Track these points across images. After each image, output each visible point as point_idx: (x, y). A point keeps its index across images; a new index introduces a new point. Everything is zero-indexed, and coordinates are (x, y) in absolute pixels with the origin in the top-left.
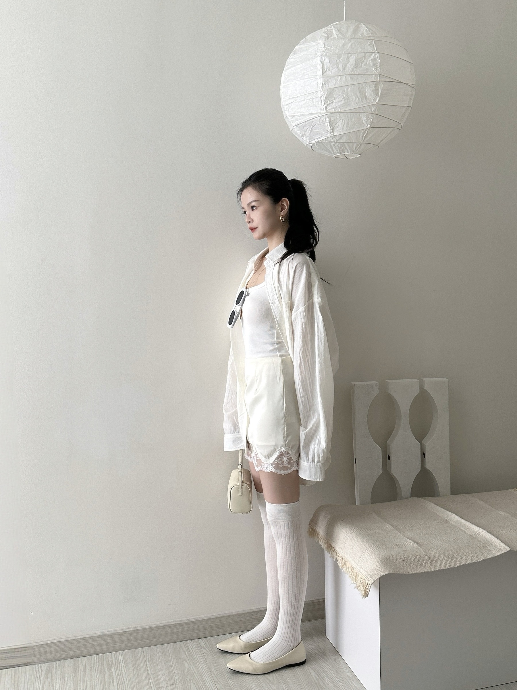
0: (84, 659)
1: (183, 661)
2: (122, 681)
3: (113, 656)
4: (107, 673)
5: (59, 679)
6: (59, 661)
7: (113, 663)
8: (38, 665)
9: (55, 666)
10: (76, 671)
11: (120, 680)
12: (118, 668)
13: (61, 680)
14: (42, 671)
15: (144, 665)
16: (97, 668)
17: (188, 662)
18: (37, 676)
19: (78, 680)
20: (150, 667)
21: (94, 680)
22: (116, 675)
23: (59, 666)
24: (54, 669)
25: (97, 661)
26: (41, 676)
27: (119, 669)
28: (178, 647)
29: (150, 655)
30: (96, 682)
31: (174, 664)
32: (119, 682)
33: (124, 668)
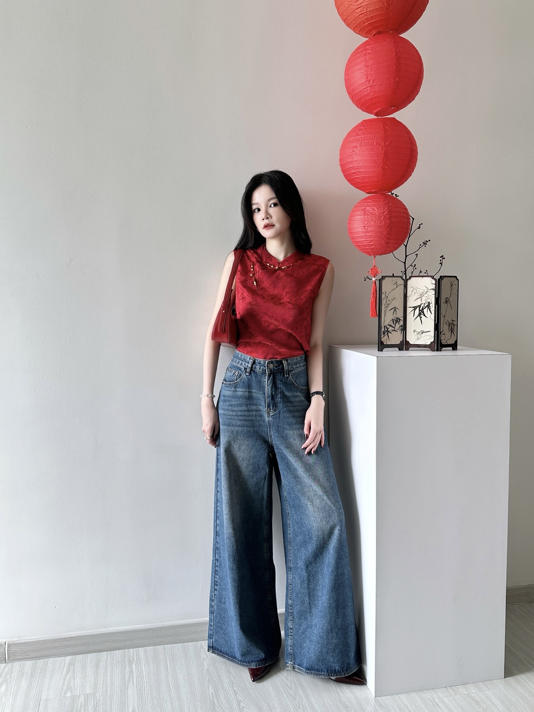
0: (107, 654)
1: (203, 661)
2: (141, 678)
3: (135, 652)
4: (127, 670)
5: (80, 673)
6: (82, 655)
7: (134, 659)
8: (62, 658)
9: (77, 659)
10: (97, 666)
11: (139, 677)
12: (138, 664)
13: (82, 674)
14: (65, 664)
15: (164, 661)
16: (118, 663)
17: (208, 662)
18: (60, 669)
19: (99, 674)
20: (170, 666)
21: (114, 675)
22: (136, 672)
23: (82, 660)
24: (77, 662)
25: (118, 657)
26: (63, 669)
27: (140, 665)
28: (199, 646)
29: (171, 653)
30: (116, 677)
31: (194, 663)
32: (138, 679)
33: (144, 665)
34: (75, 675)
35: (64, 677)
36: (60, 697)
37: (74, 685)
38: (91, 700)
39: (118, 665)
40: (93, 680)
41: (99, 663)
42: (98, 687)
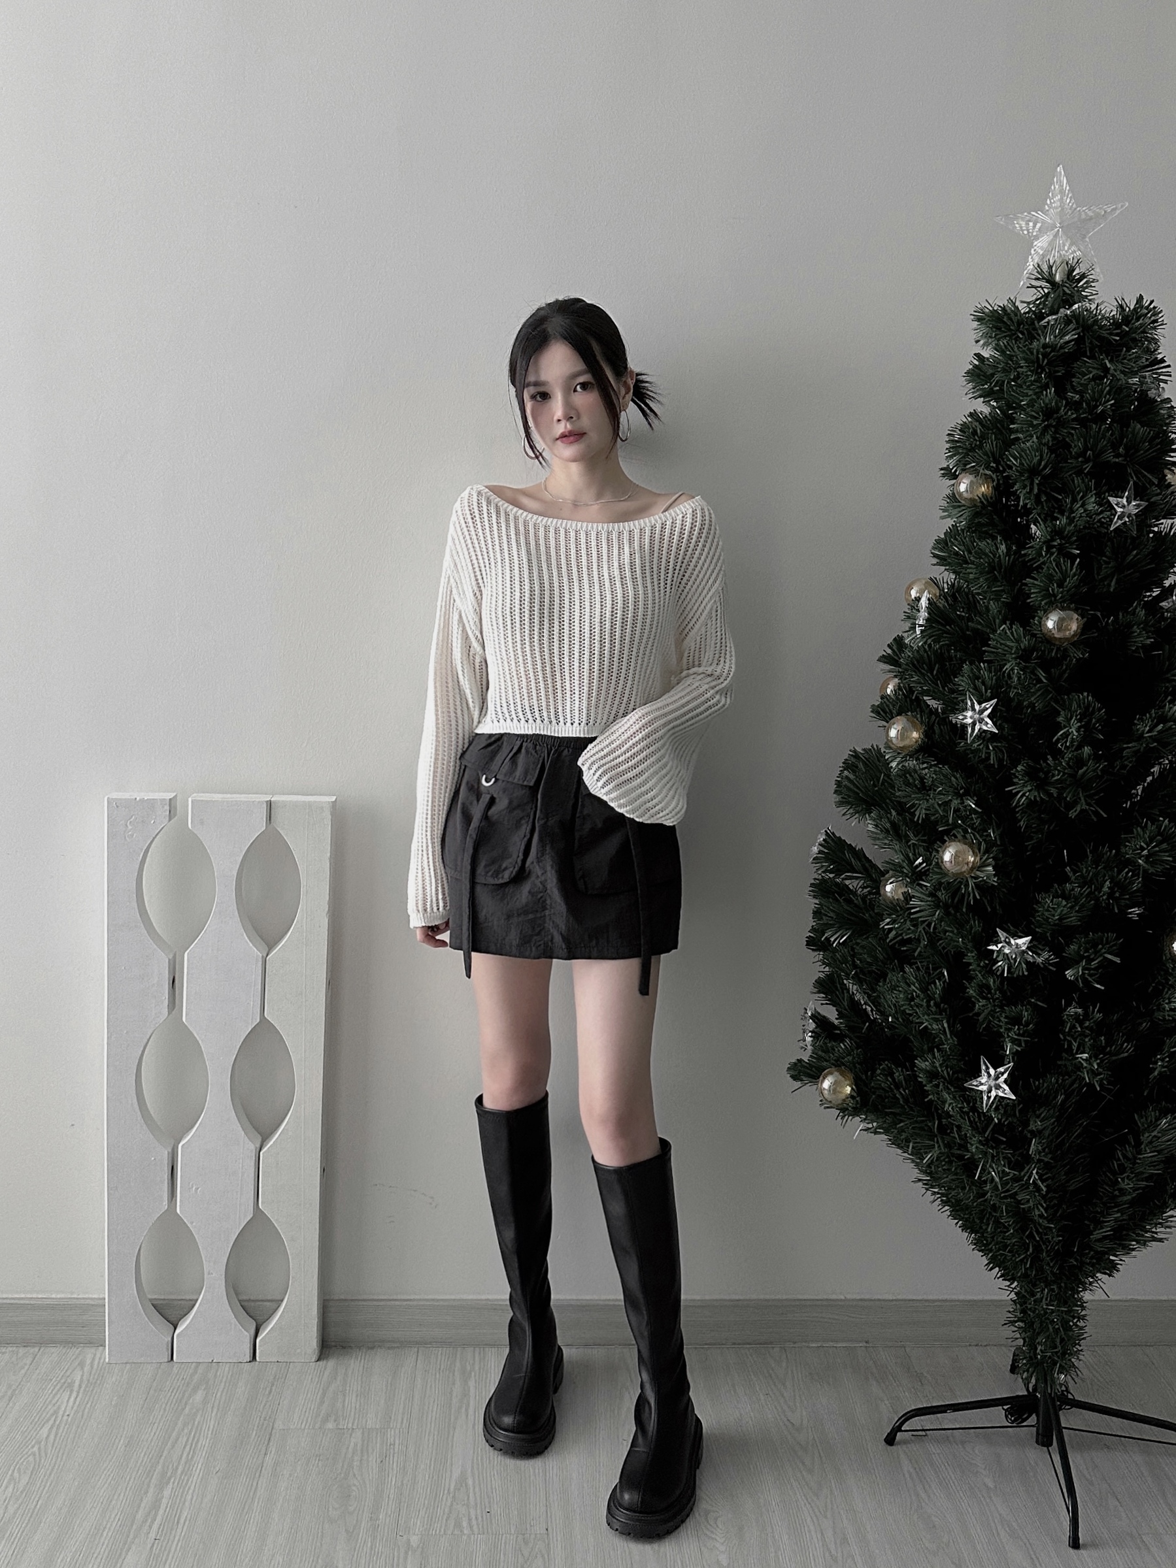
3: (477, 1357)
34: (348, 1388)
35: (323, 1390)
36: (313, 1428)
37: (343, 1406)
38: (376, 1443)
39: (438, 1376)
40: (383, 1401)
41: (398, 1366)
42: (393, 1418)
